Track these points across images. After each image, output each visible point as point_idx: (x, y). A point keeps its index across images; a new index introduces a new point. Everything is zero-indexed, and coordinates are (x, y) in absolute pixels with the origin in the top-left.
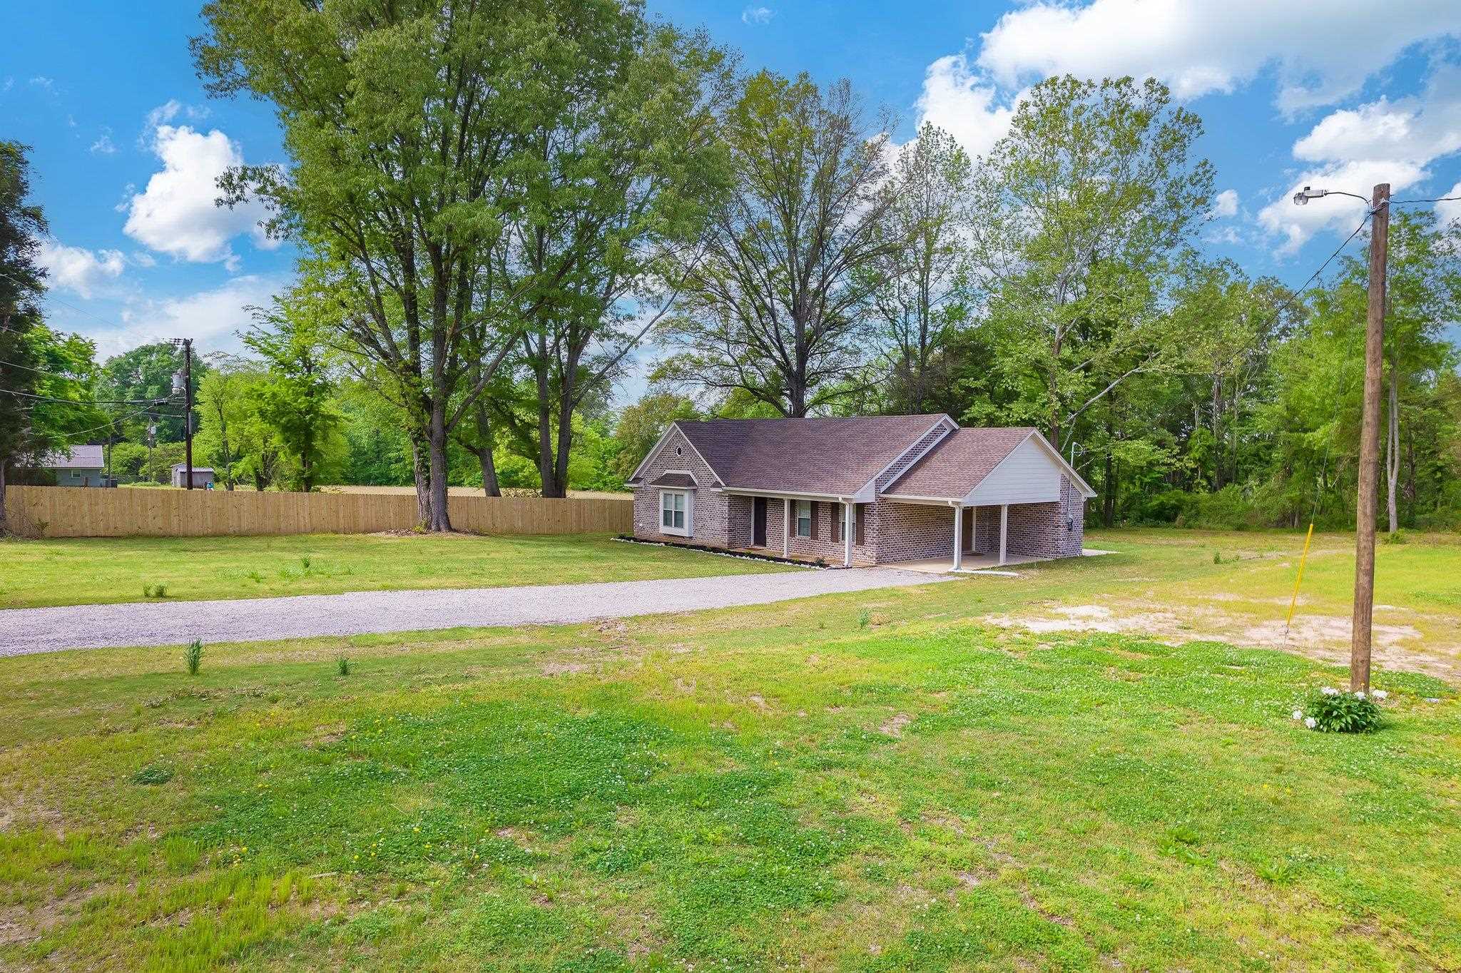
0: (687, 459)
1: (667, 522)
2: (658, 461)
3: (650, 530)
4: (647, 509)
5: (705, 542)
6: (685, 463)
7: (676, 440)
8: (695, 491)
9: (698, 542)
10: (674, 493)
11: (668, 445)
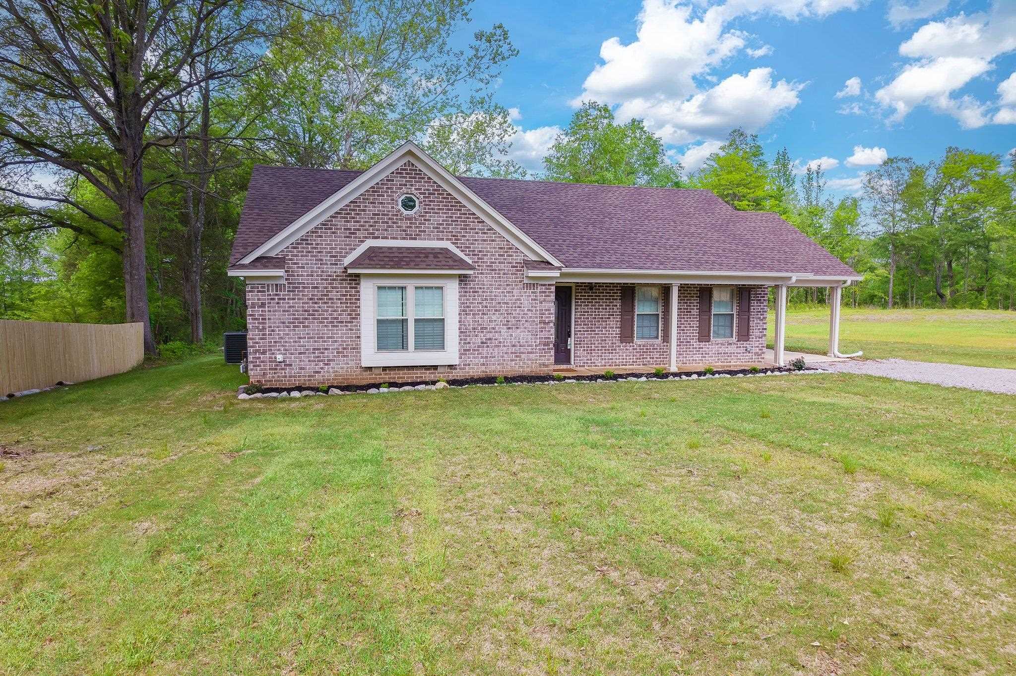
0: (437, 219)
1: (382, 345)
2: (340, 223)
3: (310, 368)
4: (296, 323)
5: (494, 369)
6: (428, 227)
7: (398, 180)
8: (463, 279)
9: (476, 371)
10: (410, 284)
11: (374, 190)
